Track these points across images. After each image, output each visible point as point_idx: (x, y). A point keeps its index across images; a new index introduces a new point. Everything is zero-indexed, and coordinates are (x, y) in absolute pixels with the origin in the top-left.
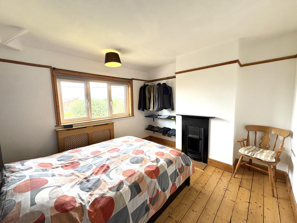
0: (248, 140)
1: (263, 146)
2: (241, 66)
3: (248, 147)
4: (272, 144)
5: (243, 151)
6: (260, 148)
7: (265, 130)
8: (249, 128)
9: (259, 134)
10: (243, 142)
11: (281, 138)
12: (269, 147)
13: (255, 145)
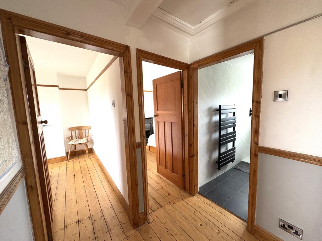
0: (72, 136)
1: (80, 137)
2: (60, 89)
3: (73, 140)
4: (84, 135)
5: (71, 143)
6: (79, 139)
7: (79, 128)
8: (71, 129)
9: (77, 131)
10: (70, 138)
11: (87, 131)
12: (83, 137)
13: (76, 138)
